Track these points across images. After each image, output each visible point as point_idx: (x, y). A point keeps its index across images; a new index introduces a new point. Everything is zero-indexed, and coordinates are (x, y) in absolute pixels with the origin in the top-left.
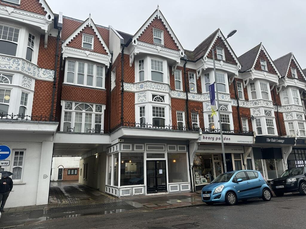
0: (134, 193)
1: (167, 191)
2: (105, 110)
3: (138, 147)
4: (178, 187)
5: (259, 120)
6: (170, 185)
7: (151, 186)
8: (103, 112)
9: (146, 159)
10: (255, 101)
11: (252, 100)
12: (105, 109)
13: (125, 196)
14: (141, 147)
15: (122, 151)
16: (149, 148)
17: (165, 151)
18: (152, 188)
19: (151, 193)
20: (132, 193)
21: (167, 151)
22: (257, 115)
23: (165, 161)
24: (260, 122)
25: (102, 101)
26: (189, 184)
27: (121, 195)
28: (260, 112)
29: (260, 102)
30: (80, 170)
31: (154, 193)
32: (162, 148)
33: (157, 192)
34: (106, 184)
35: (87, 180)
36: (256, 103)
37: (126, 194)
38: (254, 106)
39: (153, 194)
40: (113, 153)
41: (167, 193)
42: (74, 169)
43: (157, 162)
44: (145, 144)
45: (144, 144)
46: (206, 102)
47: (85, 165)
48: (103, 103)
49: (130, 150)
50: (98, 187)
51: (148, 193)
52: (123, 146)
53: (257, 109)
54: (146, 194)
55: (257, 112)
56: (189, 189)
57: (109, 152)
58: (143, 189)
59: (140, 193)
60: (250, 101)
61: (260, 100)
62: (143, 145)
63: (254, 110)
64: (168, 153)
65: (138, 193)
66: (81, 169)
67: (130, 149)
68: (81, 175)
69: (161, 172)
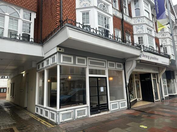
0: (76, 117)
1: (108, 110)
2: (35, 19)
3: (80, 61)
4: (118, 104)
5: (166, 48)
6: (111, 104)
7: (95, 106)
8: (33, 21)
9: (88, 75)
10: (163, 33)
11: (160, 32)
12: (35, 17)
13: (65, 121)
14: (83, 61)
15: (62, 63)
16: (91, 63)
17: (106, 68)
18: (96, 108)
19: (95, 114)
20: (75, 116)
21: (108, 68)
22: (164, 44)
23: (106, 78)
24: (166, 50)
25: (31, 8)
26: (125, 101)
27: (61, 120)
28: (166, 42)
29: (167, 34)
30: (7, 89)
31: (98, 113)
32: (103, 64)
33: (100, 113)
34: (37, 103)
35: (13, 98)
36: (163, 35)
37: (67, 118)
38: (162, 37)
39: (97, 115)
40: (46, 67)
41: (109, 112)
42: (4, 88)
43: (99, 79)
44: (88, 58)
45: (86, 57)
46: (136, 26)
47: (12, 84)
48: (33, 10)
49: (70, 64)
50: (26, 106)
51: (91, 114)
52: (63, 57)
53: (164, 39)
54: (90, 116)
55: (164, 42)
56: (126, 106)
57: (41, 67)
58: (86, 110)
59: (83, 115)
60: (159, 33)
61: (167, 32)
62: (85, 59)
63: (162, 40)
64: (108, 70)
65: (81, 115)
66: (9, 88)
67: (71, 62)
68: (8, 93)
69: (102, 89)
